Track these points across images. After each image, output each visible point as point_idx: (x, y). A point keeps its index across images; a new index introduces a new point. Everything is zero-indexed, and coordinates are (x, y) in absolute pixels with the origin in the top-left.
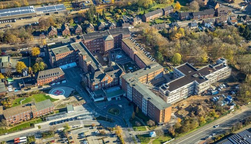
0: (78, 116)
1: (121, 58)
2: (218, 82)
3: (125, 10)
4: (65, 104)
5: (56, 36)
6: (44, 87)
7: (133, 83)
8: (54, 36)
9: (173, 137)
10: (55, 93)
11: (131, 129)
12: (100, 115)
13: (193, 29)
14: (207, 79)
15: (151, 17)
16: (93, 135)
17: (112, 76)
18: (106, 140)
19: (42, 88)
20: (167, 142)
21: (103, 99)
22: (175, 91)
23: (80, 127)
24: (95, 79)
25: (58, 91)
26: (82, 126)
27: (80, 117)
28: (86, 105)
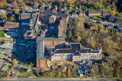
0: (6, 48)
1: (53, 29)
2: (91, 60)
3: (84, 6)
4: (6, 40)
5: (36, 8)
6: (7, 30)
7: (39, 42)
8: (35, 8)
9: (37, 76)
10: (8, 34)
11: (23, 64)
12: (16, 51)
13: (109, 28)
14: (80, 55)
15: (92, 14)
16: (3, 59)
17: (35, 35)
18: (6, 63)
19: (5, 30)
20: (32, 77)
21: (25, 45)
22: (58, 54)
23: (2, 53)
24: (26, 33)
25: (10, 34)
26: (3, 53)
27: (6, 49)
28: (15, 45)
